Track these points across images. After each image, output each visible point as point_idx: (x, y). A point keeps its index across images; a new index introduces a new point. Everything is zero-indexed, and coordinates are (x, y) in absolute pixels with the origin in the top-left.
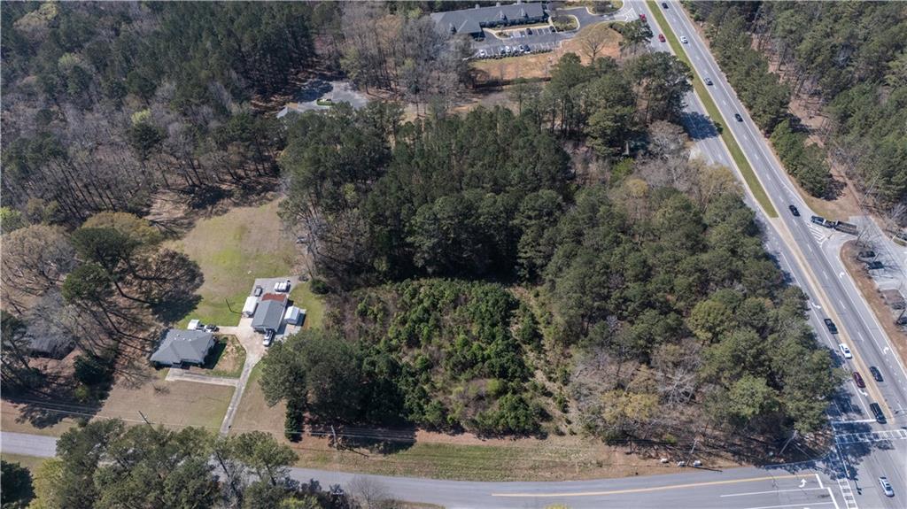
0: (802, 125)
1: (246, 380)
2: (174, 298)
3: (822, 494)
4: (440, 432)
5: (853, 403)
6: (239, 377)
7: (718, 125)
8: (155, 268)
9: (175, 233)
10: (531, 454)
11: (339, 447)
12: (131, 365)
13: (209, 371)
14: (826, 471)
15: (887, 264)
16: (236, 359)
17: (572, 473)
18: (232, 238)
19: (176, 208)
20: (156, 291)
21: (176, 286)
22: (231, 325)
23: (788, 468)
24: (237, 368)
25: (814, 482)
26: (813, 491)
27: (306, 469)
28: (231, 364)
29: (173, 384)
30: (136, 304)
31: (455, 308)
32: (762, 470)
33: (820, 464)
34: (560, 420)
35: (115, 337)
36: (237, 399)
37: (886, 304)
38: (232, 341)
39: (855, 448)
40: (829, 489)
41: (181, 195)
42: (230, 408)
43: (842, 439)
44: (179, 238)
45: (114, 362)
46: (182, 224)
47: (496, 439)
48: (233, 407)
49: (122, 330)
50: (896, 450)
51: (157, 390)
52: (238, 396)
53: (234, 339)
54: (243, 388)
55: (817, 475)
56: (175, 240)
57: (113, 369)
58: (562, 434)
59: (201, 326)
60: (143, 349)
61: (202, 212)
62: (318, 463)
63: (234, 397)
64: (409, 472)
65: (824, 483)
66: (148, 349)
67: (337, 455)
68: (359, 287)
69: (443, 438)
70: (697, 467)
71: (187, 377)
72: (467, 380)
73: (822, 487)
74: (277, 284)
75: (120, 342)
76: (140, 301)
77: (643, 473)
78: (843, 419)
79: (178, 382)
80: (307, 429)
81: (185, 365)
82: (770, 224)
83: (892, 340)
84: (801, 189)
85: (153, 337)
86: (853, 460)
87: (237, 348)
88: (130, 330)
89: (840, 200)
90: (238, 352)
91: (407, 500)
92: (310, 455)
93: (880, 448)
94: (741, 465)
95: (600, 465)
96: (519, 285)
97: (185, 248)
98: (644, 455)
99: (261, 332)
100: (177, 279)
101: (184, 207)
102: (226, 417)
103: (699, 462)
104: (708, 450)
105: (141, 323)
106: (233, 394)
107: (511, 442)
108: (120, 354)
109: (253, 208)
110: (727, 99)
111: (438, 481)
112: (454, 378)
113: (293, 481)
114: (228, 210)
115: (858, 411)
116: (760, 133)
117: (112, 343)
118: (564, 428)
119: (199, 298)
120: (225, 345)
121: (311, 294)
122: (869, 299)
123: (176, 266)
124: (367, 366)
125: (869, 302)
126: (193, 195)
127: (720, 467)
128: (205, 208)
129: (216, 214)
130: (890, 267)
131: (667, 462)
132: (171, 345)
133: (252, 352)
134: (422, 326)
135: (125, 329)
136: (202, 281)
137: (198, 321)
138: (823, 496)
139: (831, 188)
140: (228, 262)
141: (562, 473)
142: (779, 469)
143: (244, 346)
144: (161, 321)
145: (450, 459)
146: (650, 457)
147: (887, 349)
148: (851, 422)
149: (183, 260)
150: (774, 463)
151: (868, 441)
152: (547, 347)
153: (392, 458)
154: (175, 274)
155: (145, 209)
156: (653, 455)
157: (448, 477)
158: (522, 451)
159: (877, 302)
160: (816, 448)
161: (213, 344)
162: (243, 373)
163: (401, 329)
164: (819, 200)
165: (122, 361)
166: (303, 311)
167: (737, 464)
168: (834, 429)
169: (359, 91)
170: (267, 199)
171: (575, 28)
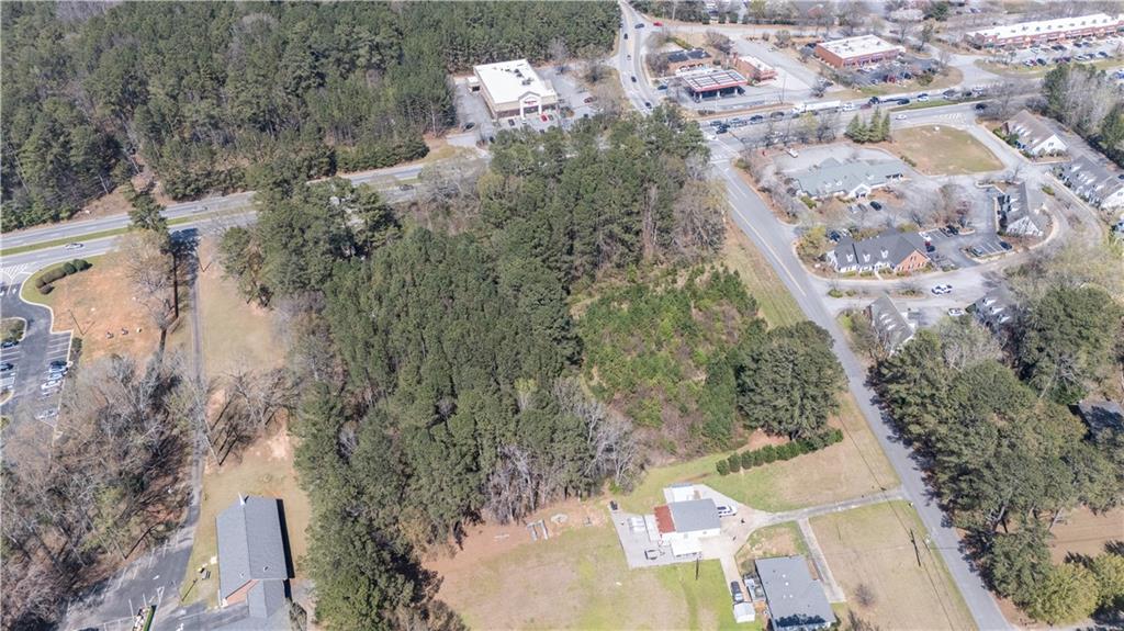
1: (793, 513)
6: (793, 522)
22: (720, 568)
24: (784, 529)
29: (845, 587)
36: (825, 509)
38: (744, 555)
48: (836, 507)
51: (865, 603)
52: (819, 510)
53: (740, 554)
54: (806, 510)
71: (827, 578)
79: (840, 583)
84: (414, 162)
87: (753, 545)
90: (758, 541)
102: (853, 507)
106: (821, 516)
143: (746, 538)
162: (786, 520)
164: (427, 156)
169: (107, 579)
170: (447, 623)
171: (21, 322)
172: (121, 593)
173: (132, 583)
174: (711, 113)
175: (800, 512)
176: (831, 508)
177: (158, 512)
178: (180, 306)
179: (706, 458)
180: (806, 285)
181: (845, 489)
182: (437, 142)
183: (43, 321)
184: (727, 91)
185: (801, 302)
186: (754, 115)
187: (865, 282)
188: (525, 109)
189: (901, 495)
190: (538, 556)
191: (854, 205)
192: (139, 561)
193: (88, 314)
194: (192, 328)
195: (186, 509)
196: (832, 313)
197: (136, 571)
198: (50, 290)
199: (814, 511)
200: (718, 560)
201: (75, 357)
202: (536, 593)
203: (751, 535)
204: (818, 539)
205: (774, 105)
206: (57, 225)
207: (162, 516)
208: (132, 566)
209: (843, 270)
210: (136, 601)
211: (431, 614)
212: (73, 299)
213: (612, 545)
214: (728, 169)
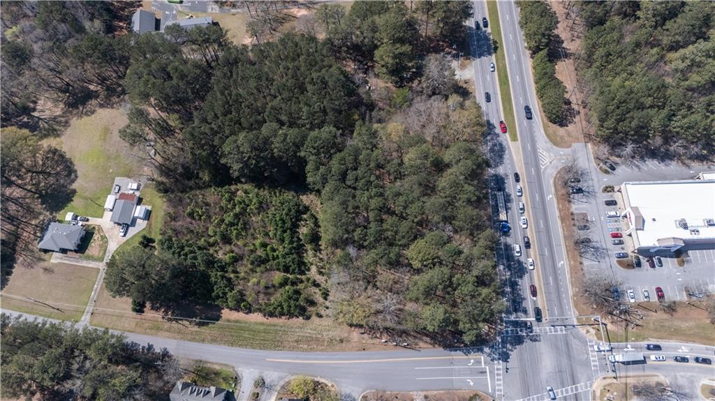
0: (564, 48)
1: (107, 263)
2: (56, 190)
3: (481, 370)
4: (239, 311)
5: (523, 305)
7: (495, 42)
8: (41, 162)
9: (55, 130)
10: (297, 330)
11: (170, 320)
12: (26, 249)
13: (81, 255)
14: (489, 355)
15: (587, 190)
16: (101, 246)
17: (321, 345)
18: (98, 138)
19: (56, 106)
20: (43, 184)
21: (57, 180)
23: (465, 351)
24: (101, 254)
25: (479, 362)
26: (477, 368)
27: (145, 336)
28: (98, 250)
29: (56, 265)
30: (29, 194)
31: (259, 214)
32: (447, 352)
33: (487, 350)
34: (321, 305)
35: (15, 223)
36: (100, 279)
37: (574, 225)
39: (514, 339)
40: (487, 367)
41: (59, 94)
42: (96, 286)
43: (507, 332)
44: (58, 136)
45: (15, 244)
46: (60, 121)
47: (275, 318)
48: (98, 285)
49: (20, 218)
50: (541, 343)
51: (45, 269)
52: (101, 276)
53: (100, 229)
55: (482, 357)
56: (55, 137)
57: (14, 250)
58: (321, 316)
59: (75, 218)
60: (35, 234)
61: (75, 111)
62: (153, 331)
63: (99, 277)
64: (214, 341)
65: (485, 363)
66: (39, 234)
67: (167, 325)
68: (191, 188)
69: (240, 316)
70: (405, 347)
71: (66, 260)
72: (262, 273)
73: (483, 366)
74: (130, 184)
75: (18, 227)
76: (32, 192)
77: (369, 349)
78: (513, 318)
79: (60, 263)
80: (148, 305)
81: (64, 251)
82: (509, 148)
83: (568, 254)
84: (543, 114)
85: (42, 224)
86: (510, 348)
87: (102, 236)
88: (26, 218)
89: (571, 127)
90: (102, 240)
91: (210, 360)
92: (149, 325)
93: (531, 340)
94: (434, 346)
95: (342, 341)
96: (311, 194)
97: (63, 145)
98: (372, 335)
99: (119, 224)
100: (58, 173)
101: (62, 105)
102: (93, 293)
103: (406, 344)
104: (415, 334)
105: (33, 212)
106: (98, 273)
107: (286, 321)
108: (20, 238)
109: (114, 110)
110: (511, 14)
111: (233, 348)
112: (253, 271)
113: (136, 344)
114: (95, 111)
115: (525, 312)
116: (528, 53)
117: (13, 228)
118: (322, 313)
119: (74, 192)
120: (93, 233)
121: (156, 193)
122: (563, 219)
123: (57, 162)
124: (190, 261)
125: (562, 223)
126: (68, 94)
127: (420, 348)
128: (77, 108)
129: (86, 114)
130: (588, 192)
131: (386, 342)
132: (52, 237)
133: (112, 241)
134: (232, 228)
135: (22, 217)
136: (76, 177)
137: (72, 214)
138: (482, 372)
139: (566, 116)
140: (95, 161)
141: (315, 346)
142: (458, 351)
143: (107, 236)
144: (48, 211)
145: (242, 332)
146: (376, 337)
147: (562, 262)
148: (518, 319)
149: (62, 156)
150: (457, 347)
151: (524, 334)
152: (322, 247)
153: (203, 329)
154: (56, 169)
155: (32, 105)
156: (378, 336)
157: (240, 346)
158: (292, 328)
159: (568, 223)
160: (488, 337)
161: (84, 233)
163: (218, 230)
164: (555, 125)
165: (21, 245)
166: (149, 208)
167: (431, 346)
168: (504, 325)
182: (576, 134)
203: (107, 238)
204: (87, 267)
214: (472, 384)
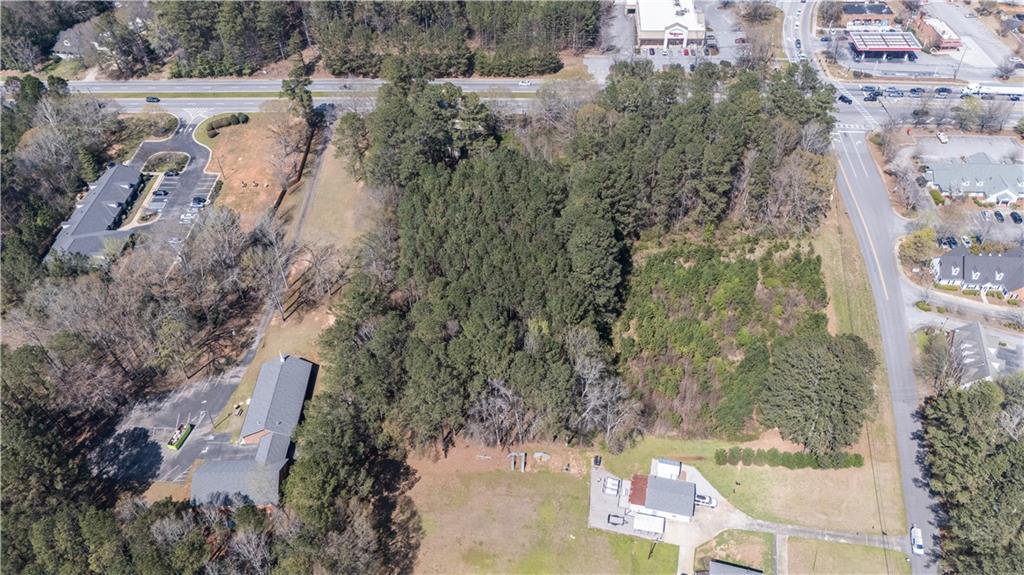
1: (775, 525)
6: (772, 535)
16: (740, 542)
17: (852, 249)
22: (677, 556)
24: (757, 538)
28: (750, 546)
34: (797, 251)
36: (810, 533)
38: (706, 551)
42: (826, 538)
48: (824, 535)
52: (804, 532)
53: (704, 548)
54: (790, 527)
58: (812, 251)
62: (888, 434)
63: (806, 536)
77: (844, 210)
84: (545, 76)
87: (719, 544)
89: (565, 62)
90: (726, 542)
91: (910, 359)
92: (878, 443)
95: (841, 233)
102: (842, 541)
106: (804, 539)
118: (806, 249)
133: (727, 522)
138: (846, 135)
141: (854, 255)
143: (717, 533)
162: (766, 530)
164: (560, 71)
169: (170, 391)
170: (409, 519)
171: (187, 157)
172: (175, 406)
173: (186, 400)
174: (867, 76)
175: (782, 527)
176: (818, 534)
177: (226, 347)
178: (304, 171)
179: (709, 441)
180: (894, 288)
181: (840, 519)
182: (574, 60)
183: (202, 160)
184: (894, 55)
185: (880, 304)
186: (915, 87)
187: (966, 301)
188: (669, 40)
189: (902, 546)
190: (509, 486)
191: (990, 212)
192: (197, 384)
193: (236, 162)
194: (307, 194)
195: (245, 351)
196: (911, 327)
197: (192, 391)
198: (216, 134)
199: (797, 531)
200: (678, 546)
201: (213, 198)
202: (494, 520)
203: (722, 534)
204: (789, 561)
205: (944, 80)
206: (240, 79)
207: (227, 350)
208: (191, 386)
209: (944, 282)
210: (183, 417)
211: (398, 507)
212: (229, 147)
213: (580, 498)
214: (860, 142)
